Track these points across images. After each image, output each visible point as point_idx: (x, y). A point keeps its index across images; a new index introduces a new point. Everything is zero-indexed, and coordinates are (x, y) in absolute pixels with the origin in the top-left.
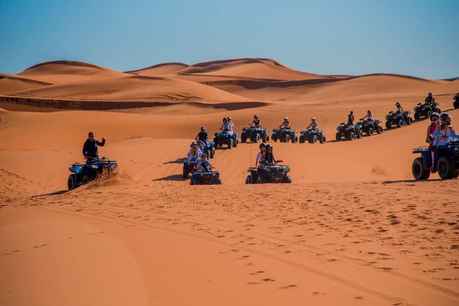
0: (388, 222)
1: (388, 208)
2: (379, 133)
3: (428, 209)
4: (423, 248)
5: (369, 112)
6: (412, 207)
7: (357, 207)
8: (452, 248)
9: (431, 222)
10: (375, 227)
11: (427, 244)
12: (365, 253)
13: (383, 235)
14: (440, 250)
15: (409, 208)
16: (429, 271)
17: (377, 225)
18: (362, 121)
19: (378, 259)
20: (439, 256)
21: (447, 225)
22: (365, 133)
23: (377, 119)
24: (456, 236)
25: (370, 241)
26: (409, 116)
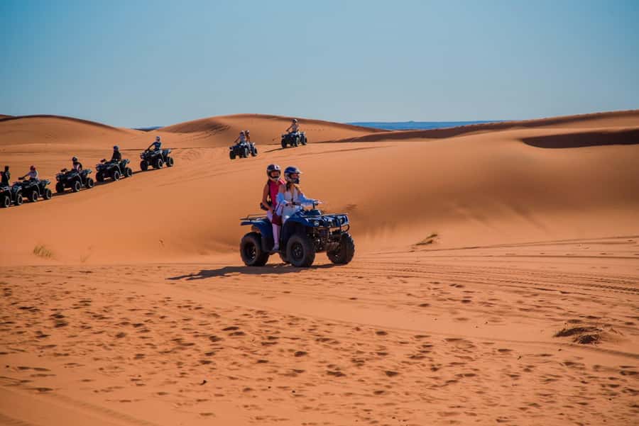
0: (50, 324)
1: (52, 305)
2: (46, 199)
3: (107, 305)
5: (33, 169)
6: (86, 303)
7: (7, 303)
8: (135, 358)
9: (110, 322)
10: (31, 332)
12: (14, 368)
13: (43, 342)
14: (120, 361)
15: (83, 304)
16: (103, 390)
17: (35, 328)
18: (22, 181)
19: (33, 376)
20: (117, 370)
21: (131, 327)
22: (26, 198)
23: (43, 178)
24: (142, 342)
25: (23, 351)
26: (88, 176)
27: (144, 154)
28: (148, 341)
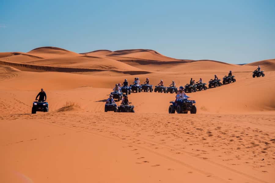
0: (207, 135)
1: (208, 128)
2: (205, 90)
3: (227, 129)
4: (223, 149)
6: (219, 128)
7: (192, 127)
9: (228, 136)
10: (200, 137)
11: (225, 146)
12: (195, 150)
13: (204, 141)
14: (232, 150)
16: (226, 160)
17: (202, 136)
18: (197, 83)
19: (201, 153)
20: (231, 153)
21: (236, 137)
22: (198, 90)
23: (204, 83)
24: (240, 143)
25: (198, 144)
28: (242, 143)
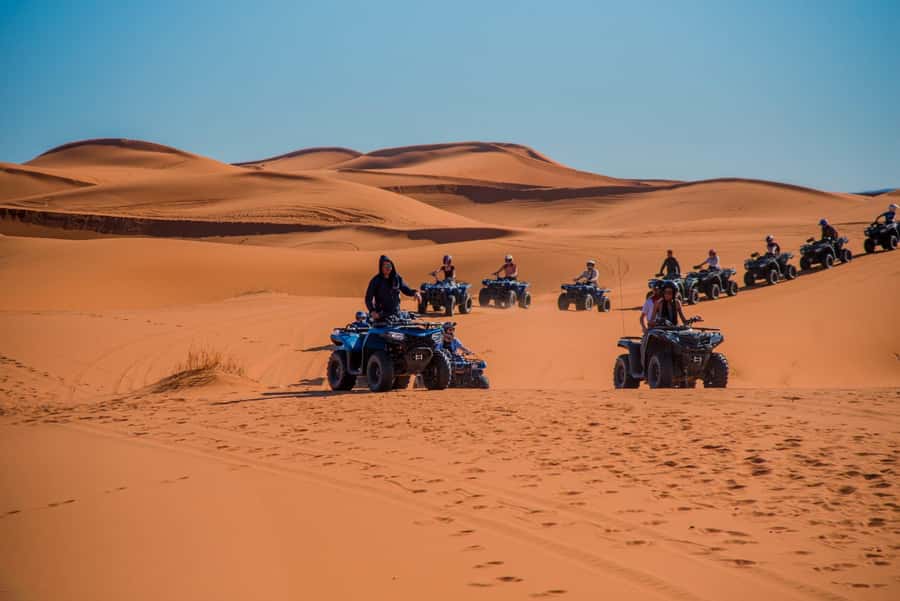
0: (746, 470)
1: (748, 443)
2: (730, 295)
3: (825, 446)
4: (814, 523)
5: (712, 254)
6: (794, 442)
7: (687, 440)
8: (870, 525)
9: (830, 471)
10: (721, 480)
11: (822, 514)
12: (700, 530)
13: (737, 495)
14: (848, 527)
15: (789, 443)
16: (826, 568)
17: (724, 477)
18: (698, 271)
19: (727, 542)
20: (845, 540)
21: (863, 479)
22: (703, 295)
23: (727, 267)
24: (879, 501)
25: (711, 507)
26: (789, 262)
27: (869, 229)
28: (888, 500)
